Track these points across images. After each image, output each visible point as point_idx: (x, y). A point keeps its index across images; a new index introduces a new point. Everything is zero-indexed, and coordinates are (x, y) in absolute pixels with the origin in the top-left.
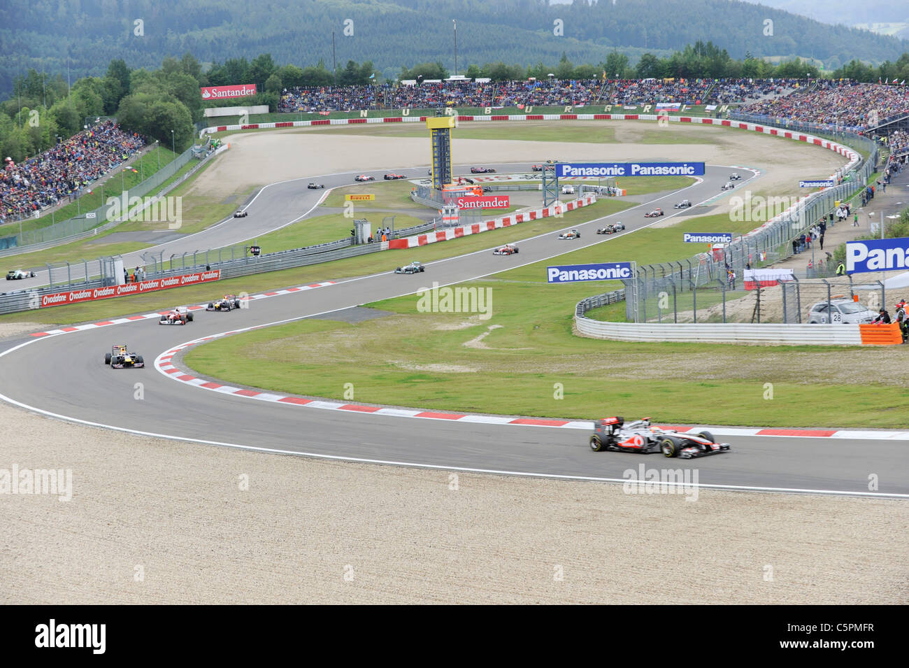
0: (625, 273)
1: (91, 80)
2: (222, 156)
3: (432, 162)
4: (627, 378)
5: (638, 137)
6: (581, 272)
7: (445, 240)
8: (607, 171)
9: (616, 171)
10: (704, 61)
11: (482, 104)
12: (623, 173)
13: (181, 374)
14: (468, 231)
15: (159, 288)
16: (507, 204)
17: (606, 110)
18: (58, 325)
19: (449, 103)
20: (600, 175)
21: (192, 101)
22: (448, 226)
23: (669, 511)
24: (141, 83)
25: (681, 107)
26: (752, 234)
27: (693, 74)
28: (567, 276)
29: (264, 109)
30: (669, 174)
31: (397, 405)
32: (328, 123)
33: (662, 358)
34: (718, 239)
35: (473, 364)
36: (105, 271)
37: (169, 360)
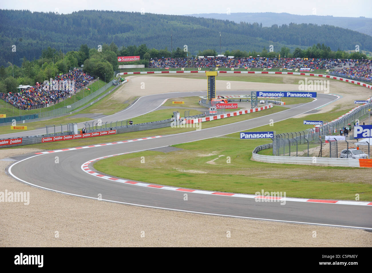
0: (271, 136)
1: (73, 52)
2: (125, 84)
3: (207, 89)
4: (264, 178)
5: (292, 81)
6: (254, 135)
7: (209, 121)
8: (277, 95)
9: (281, 95)
10: (321, 51)
11: (231, 66)
12: (283, 96)
13: (90, 171)
14: (219, 117)
15: (91, 136)
16: (237, 107)
17: (280, 70)
18: (47, 150)
19: (217, 66)
20: (274, 96)
21: (114, 62)
22: (211, 115)
23: (262, 230)
24: (93, 54)
25: (310, 70)
26: (333, 121)
27: (316, 56)
28: (248, 136)
29: (143, 66)
30: (302, 97)
31: (170, 185)
32: (168, 72)
33: (280, 170)
34: (317, 123)
35: (206, 170)
36: (70, 129)
37: (87, 165)
